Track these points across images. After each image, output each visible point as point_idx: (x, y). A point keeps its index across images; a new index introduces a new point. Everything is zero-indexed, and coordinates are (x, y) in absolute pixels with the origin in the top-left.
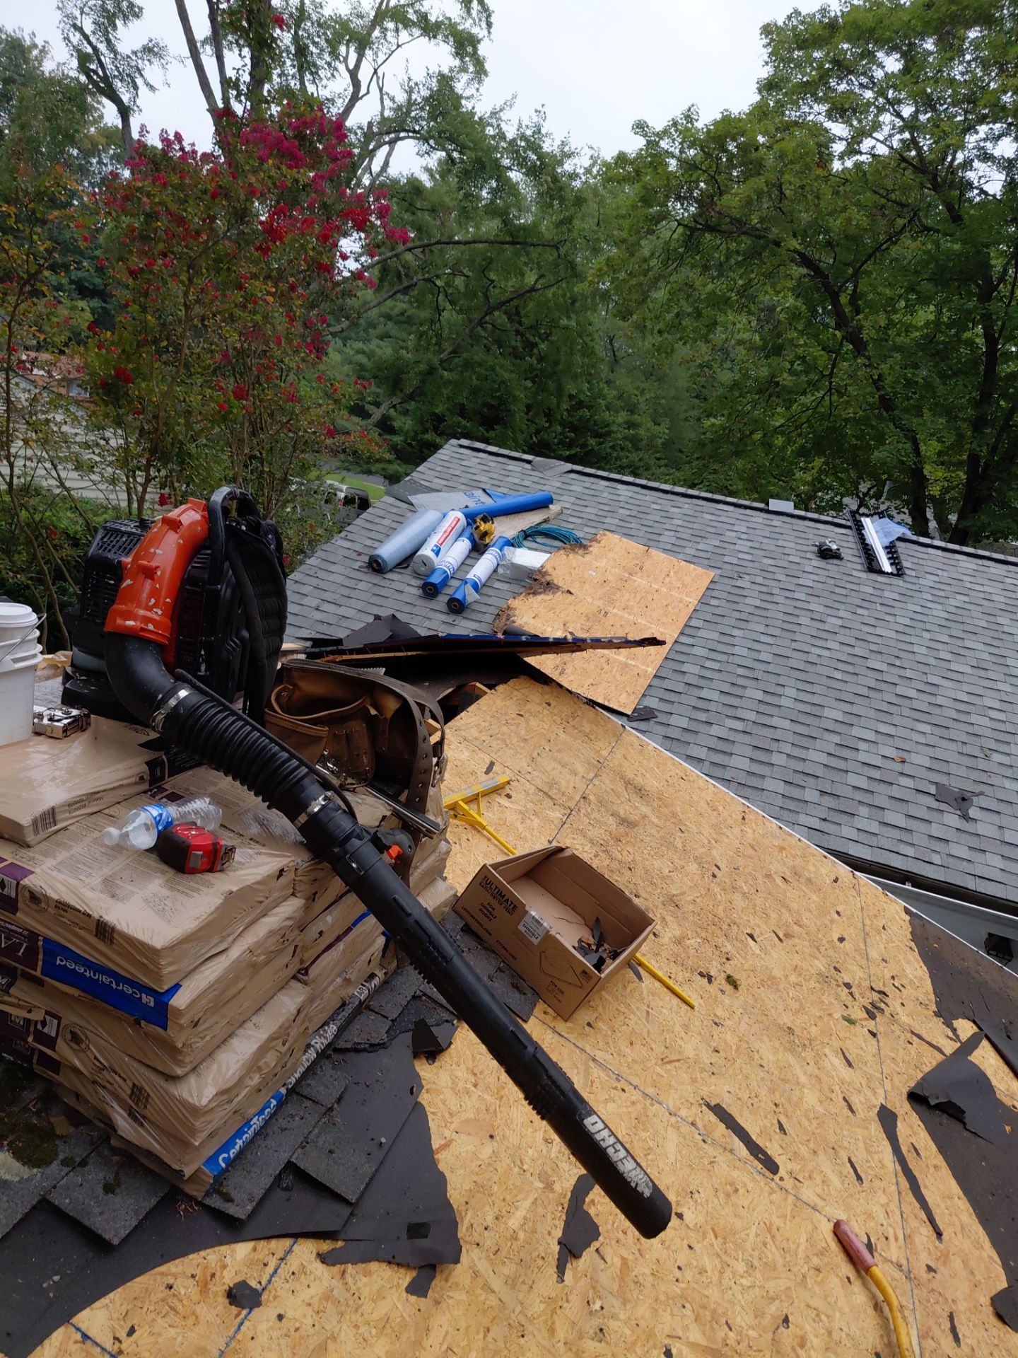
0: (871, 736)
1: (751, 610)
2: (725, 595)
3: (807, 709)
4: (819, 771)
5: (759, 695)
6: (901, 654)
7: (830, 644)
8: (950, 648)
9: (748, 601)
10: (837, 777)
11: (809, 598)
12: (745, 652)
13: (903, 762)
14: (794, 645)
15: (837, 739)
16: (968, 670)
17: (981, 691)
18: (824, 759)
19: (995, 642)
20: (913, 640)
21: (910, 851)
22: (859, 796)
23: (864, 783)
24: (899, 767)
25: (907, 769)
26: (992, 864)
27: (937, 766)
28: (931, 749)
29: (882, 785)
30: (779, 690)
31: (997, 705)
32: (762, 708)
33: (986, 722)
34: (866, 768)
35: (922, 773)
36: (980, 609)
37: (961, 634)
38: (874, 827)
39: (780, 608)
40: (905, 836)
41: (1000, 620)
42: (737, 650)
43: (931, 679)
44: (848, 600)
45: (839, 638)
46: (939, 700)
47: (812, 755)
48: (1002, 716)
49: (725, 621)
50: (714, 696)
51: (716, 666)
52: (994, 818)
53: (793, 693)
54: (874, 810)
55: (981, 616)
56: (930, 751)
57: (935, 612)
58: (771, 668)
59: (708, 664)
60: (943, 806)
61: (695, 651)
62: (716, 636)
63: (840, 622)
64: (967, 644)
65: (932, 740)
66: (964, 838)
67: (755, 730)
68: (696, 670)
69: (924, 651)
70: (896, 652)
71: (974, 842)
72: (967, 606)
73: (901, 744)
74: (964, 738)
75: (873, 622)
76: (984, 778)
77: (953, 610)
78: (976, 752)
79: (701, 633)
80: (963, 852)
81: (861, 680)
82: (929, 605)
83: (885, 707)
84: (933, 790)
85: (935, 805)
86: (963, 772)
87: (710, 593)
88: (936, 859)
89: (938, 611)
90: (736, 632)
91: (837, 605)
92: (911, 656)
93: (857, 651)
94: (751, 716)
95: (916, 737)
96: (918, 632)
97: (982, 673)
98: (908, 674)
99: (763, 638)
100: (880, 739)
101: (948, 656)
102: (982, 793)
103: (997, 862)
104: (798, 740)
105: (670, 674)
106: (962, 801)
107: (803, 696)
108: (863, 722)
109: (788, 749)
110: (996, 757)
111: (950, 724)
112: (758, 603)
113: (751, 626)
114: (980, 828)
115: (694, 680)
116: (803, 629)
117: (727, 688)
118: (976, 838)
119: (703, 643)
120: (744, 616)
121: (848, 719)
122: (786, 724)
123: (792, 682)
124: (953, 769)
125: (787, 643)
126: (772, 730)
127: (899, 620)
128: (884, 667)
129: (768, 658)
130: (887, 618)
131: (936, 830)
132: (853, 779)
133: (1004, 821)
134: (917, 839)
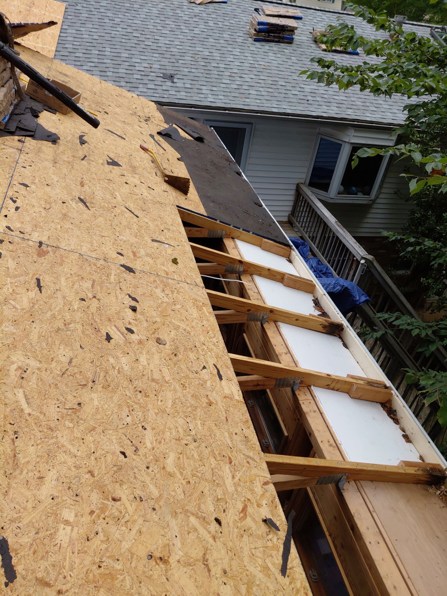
0: (139, 61)
1: (85, 19)
2: (73, 14)
3: (115, 55)
4: (124, 75)
5: (97, 52)
6: (144, 30)
7: (118, 29)
8: (160, 25)
9: (83, 15)
10: (130, 76)
11: (106, 11)
12: (87, 36)
13: (151, 68)
14: (105, 31)
15: (127, 64)
16: (168, 32)
17: (173, 39)
18: (125, 71)
19: (176, 21)
20: (148, 23)
21: (157, 95)
22: (139, 81)
23: (139, 77)
24: (150, 70)
25: (153, 70)
26: (182, 94)
27: (162, 67)
28: (159, 62)
29: (145, 76)
30: (104, 49)
31: (179, 44)
32: (99, 57)
33: (176, 50)
34: (139, 72)
35: (158, 71)
36: (169, 8)
37: (164, 19)
38: (145, 90)
39: (96, 16)
40: (155, 91)
41: (177, 12)
42: (84, 36)
43: (156, 38)
44: (121, 10)
45: (121, 26)
46: (160, 45)
47: (120, 70)
48: (181, 47)
49: (76, 25)
50: (81, 55)
51: (78, 43)
52: (182, 81)
53: (109, 50)
54: (144, 85)
55: (170, 11)
56: (159, 63)
57: (154, 12)
58: (99, 41)
59: (75, 43)
60: (166, 80)
61: (68, 39)
62: (74, 31)
63: (120, 20)
64: (167, 22)
65: (159, 59)
66: (174, 88)
67: (99, 65)
68: (71, 46)
69: (152, 27)
70: (142, 29)
71: (177, 89)
72: (165, 7)
73: (150, 62)
74: (169, 57)
75: (132, 18)
76: (177, 69)
77: (160, 10)
78: (174, 61)
79: (68, 31)
80: (173, 93)
81: (132, 41)
82: (151, 9)
83: (142, 50)
84: (162, 75)
85: (163, 80)
86: (170, 68)
87: (66, 13)
88: (165, 96)
89: (155, 11)
90: (82, 29)
91: (117, 13)
92: (148, 30)
93: (129, 30)
94: (96, 60)
95: (154, 59)
96: (149, 20)
97: (173, 33)
98: (148, 37)
99: (93, 30)
100: (142, 61)
101: (161, 28)
102: (177, 74)
103: (184, 94)
104: (114, 66)
105: (61, 49)
106: (171, 77)
107: (113, 50)
108: (135, 56)
109: (112, 70)
110: (180, 61)
111: (164, 52)
112: (87, 16)
113: (87, 26)
114: (178, 85)
115: (71, 50)
116: (107, 24)
117: (84, 51)
118: (177, 88)
119: (70, 35)
120: (83, 22)
121: (130, 56)
122: (109, 61)
123: (108, 46)
124: (167, 68)
125: (102, 31)
126: (105, 64)
127: (141, 16)
128: (139, 35)
129: (97, 37)
130: (137, 16)
131: (164, 88)
132: (136, 76)
133: (185, 81)
134: (159, 91)
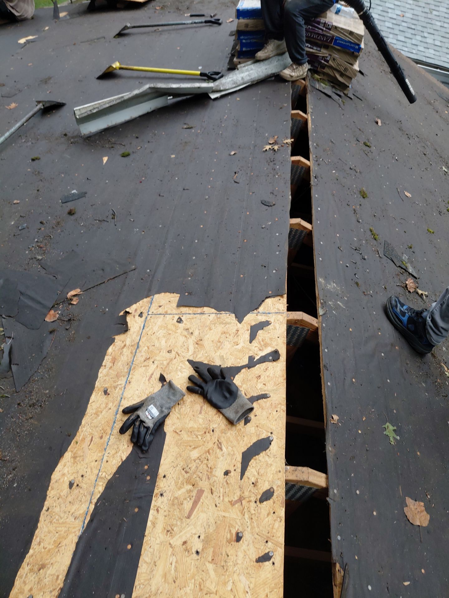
0: (392, 6)
10: (382, 23)
13: (403, 16)
15: (381, 8)
21: (406, 49)
22: (389, 30)
23: (391, 26)
24: (402, 19)
25: (405, 19)
26: (431, 52)
27: (415, 17)
28: (412, 11)
29: (397, 26)
34: (391, 19)
35: (409, 20)
38: (395, 41)
40: (405, 44)
52: (432, 36)
54: (394, 35)
65: (414, 7)
66: (422, 44)
73: (403, 9)
74: (424, 5)
76: (430, 21)
78: (427, 11)
80: (421, 49)
86: (423, 19)
88: (414, 51)
95: (407, 6)
100: (396, 7)
110: (434, 13)
114: (428, 40)
118: (426, 44)
124: (420, 18)
131: (414, 42)
132: (387, 24)
133: (436, 37)
134: (408, 45)
